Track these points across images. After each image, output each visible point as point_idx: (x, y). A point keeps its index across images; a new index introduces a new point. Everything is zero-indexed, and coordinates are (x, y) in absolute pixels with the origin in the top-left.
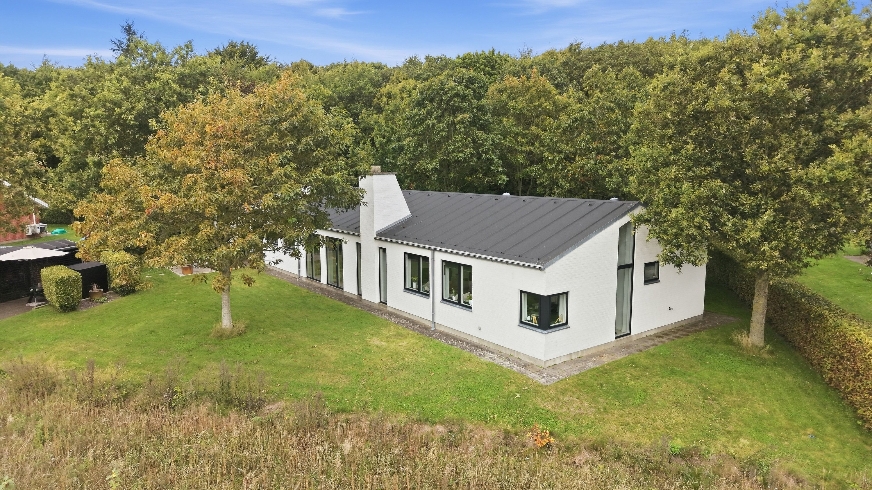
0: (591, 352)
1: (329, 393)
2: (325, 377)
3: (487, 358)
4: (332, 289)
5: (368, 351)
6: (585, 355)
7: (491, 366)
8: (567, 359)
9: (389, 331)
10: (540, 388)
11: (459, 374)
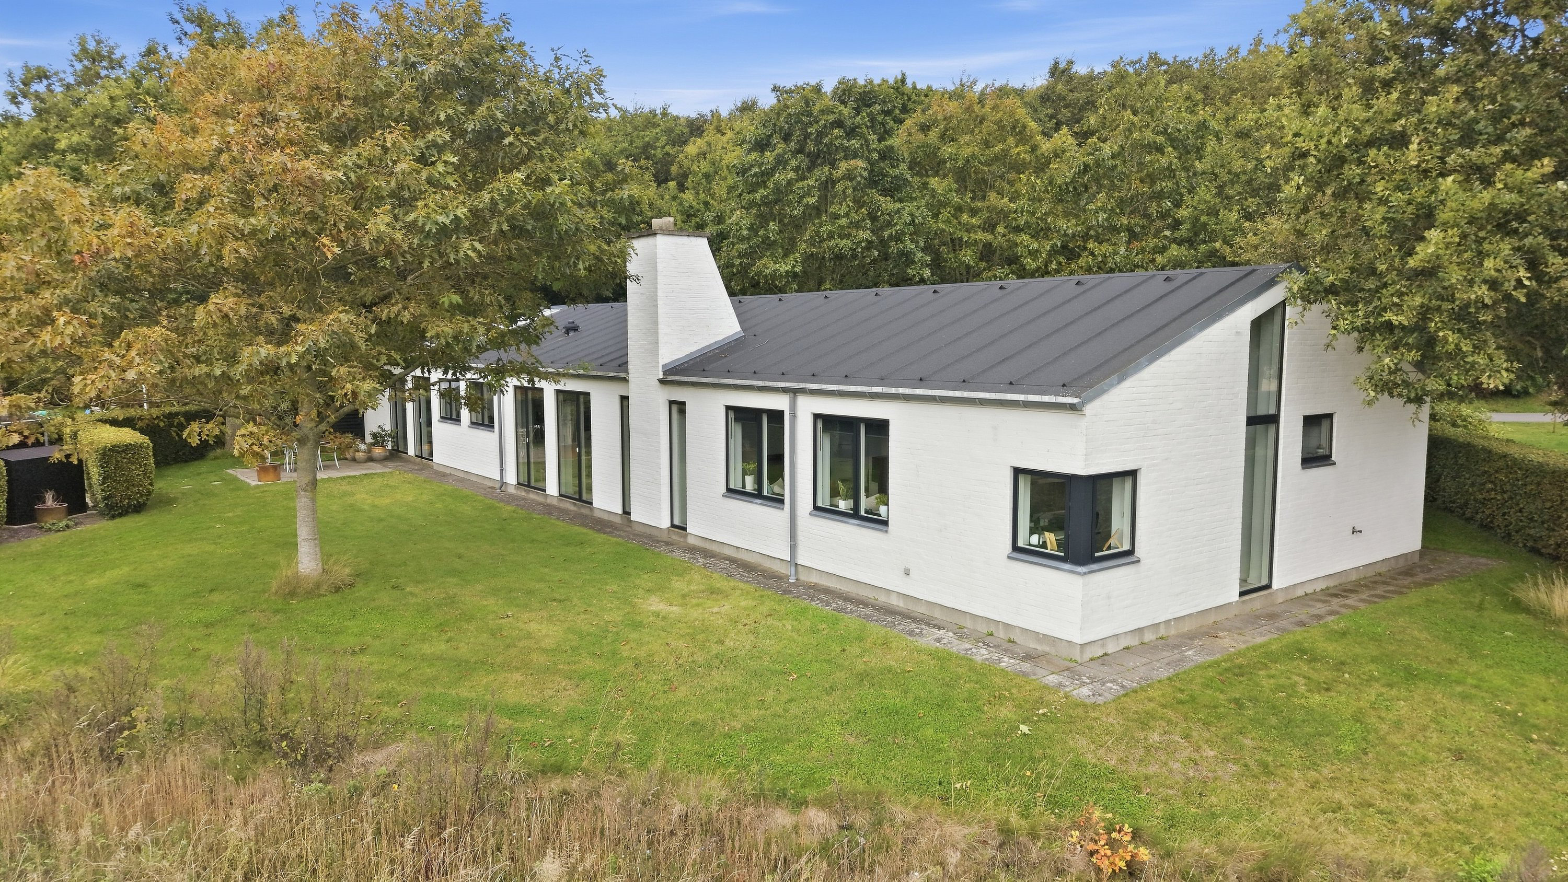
0: (1186, 627)
1: (527, 724)
2: (522, 684)
3: (929, 639)
4: (568, 505)
5: (637, 626)
6: (1173, 632)
7: (942, 658)
8: (1133, 641)
9: (690, 583)
10: (1080, 711)
11: (862, 677)
